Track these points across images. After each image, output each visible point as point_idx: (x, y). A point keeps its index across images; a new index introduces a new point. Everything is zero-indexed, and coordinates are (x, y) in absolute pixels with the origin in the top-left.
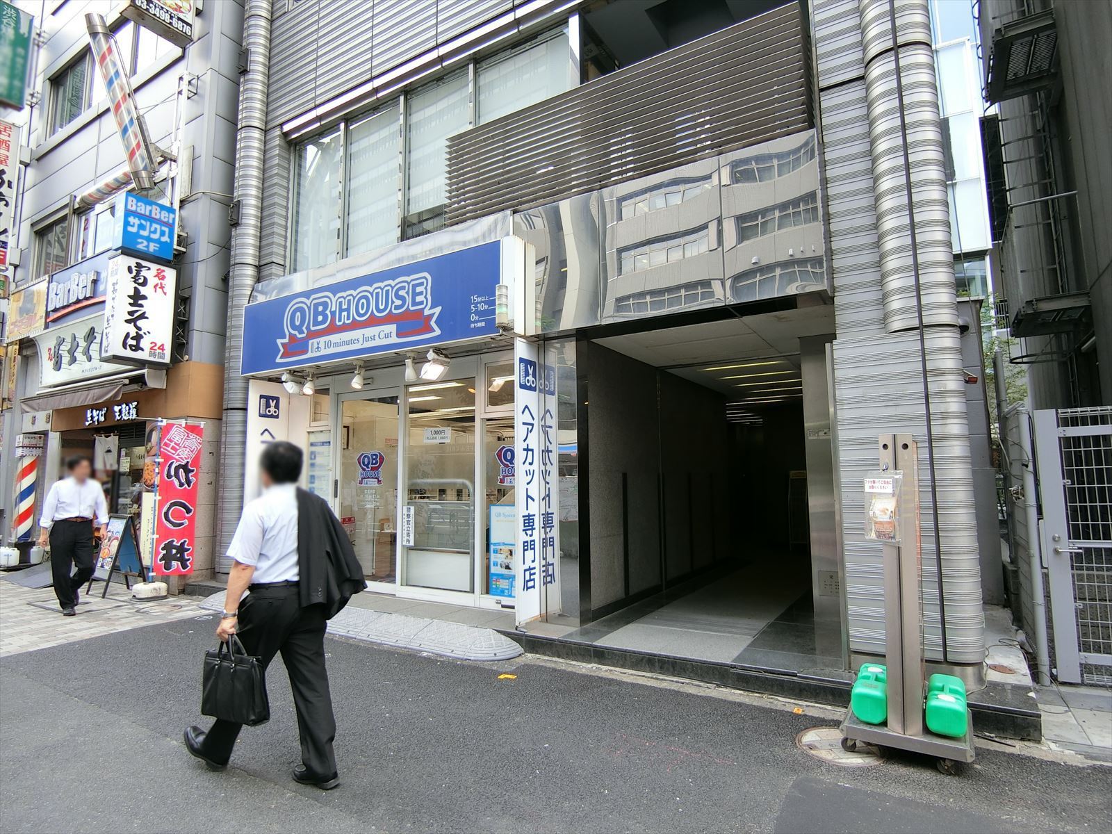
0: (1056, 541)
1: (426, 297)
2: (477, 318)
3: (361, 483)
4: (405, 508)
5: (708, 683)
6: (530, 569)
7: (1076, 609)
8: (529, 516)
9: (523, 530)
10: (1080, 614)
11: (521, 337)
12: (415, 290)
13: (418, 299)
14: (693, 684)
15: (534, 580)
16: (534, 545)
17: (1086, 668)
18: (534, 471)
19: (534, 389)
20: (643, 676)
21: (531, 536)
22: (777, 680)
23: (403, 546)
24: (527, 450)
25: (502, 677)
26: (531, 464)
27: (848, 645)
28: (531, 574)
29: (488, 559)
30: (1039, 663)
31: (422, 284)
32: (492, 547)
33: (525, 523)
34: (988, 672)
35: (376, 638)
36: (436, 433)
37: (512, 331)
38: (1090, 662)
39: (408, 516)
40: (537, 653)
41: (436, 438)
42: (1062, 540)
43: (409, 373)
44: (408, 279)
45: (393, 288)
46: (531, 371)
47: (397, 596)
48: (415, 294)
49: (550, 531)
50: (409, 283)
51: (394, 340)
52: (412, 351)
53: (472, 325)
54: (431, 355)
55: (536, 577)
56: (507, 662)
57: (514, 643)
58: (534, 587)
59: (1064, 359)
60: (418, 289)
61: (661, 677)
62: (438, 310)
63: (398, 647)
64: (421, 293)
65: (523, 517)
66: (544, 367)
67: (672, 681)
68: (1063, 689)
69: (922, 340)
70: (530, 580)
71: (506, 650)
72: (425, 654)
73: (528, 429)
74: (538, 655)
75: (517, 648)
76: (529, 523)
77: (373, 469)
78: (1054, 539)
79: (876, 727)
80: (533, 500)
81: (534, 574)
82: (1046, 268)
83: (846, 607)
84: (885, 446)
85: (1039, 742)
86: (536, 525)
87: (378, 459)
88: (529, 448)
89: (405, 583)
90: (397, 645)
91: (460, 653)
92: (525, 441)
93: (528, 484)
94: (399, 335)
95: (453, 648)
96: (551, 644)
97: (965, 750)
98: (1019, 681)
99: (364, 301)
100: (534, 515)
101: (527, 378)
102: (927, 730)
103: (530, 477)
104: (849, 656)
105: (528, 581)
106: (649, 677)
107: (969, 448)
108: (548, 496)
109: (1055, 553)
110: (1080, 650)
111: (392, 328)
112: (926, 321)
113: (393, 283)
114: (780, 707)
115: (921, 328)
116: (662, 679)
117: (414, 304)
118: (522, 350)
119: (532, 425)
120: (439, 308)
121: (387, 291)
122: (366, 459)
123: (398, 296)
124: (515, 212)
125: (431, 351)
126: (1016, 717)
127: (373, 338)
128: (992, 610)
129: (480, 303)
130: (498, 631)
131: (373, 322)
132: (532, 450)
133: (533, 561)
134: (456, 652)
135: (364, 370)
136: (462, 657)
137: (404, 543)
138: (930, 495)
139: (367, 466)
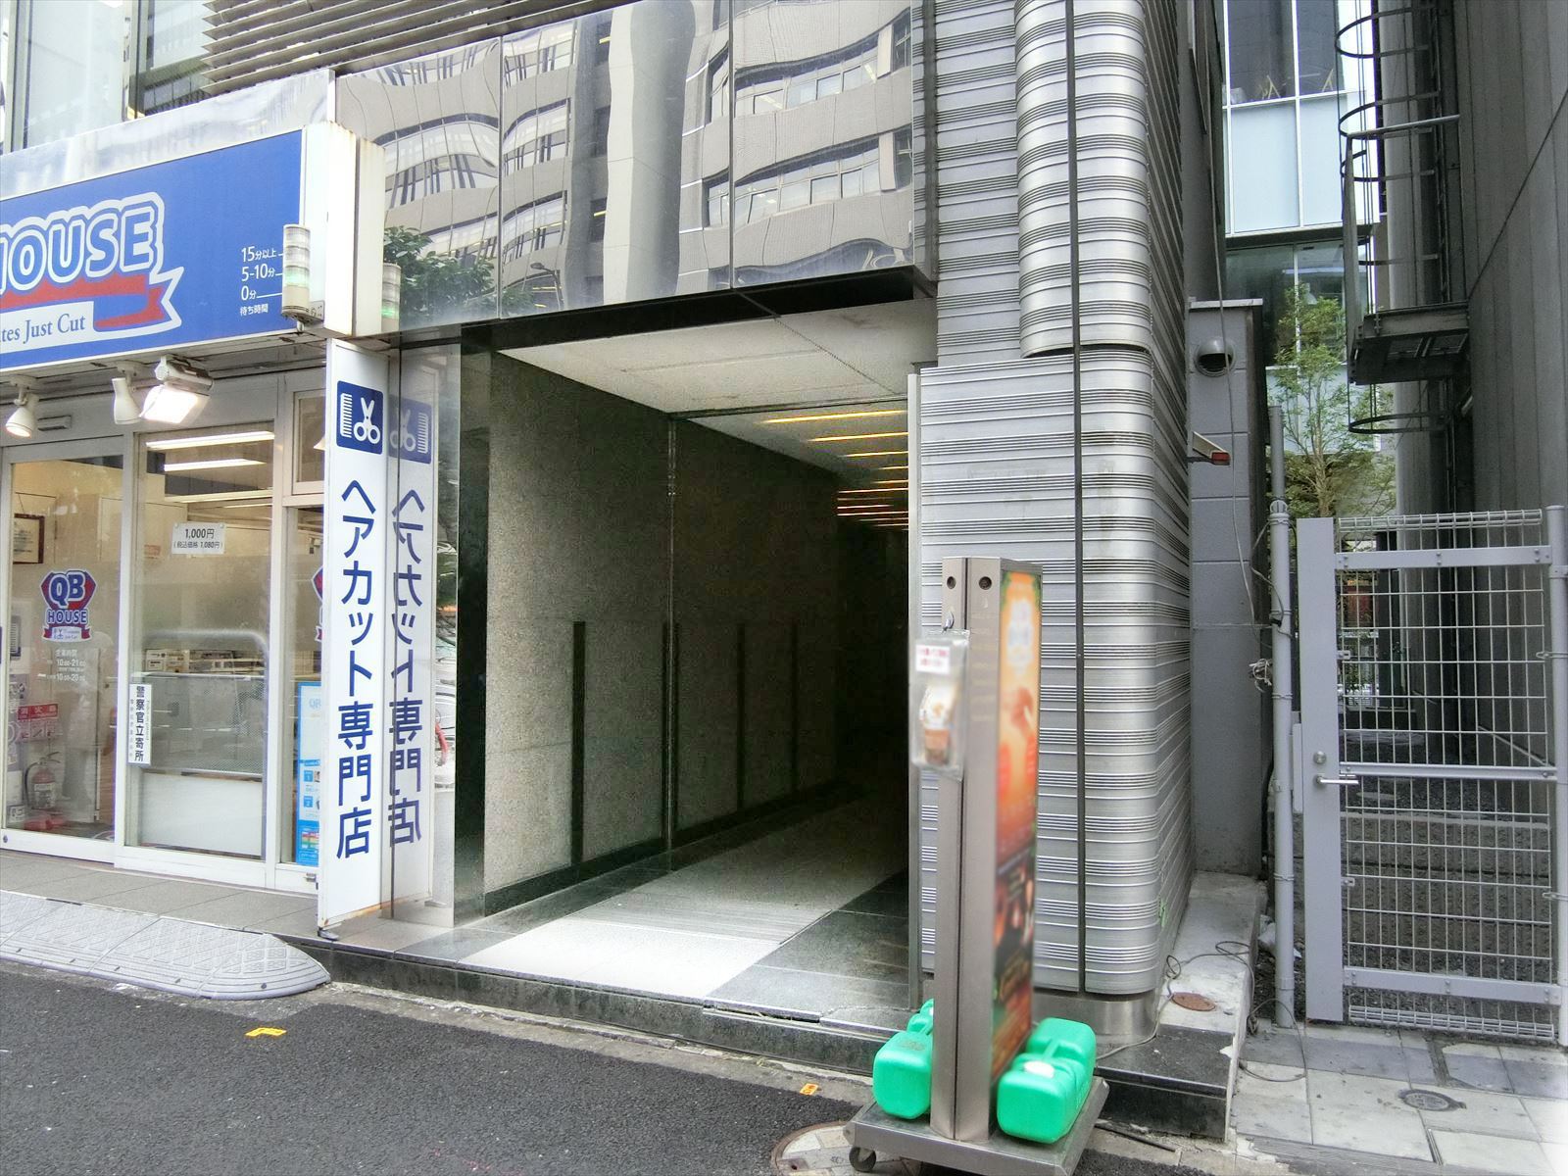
0: (1319, 763)
1: (152, 246)
2: (253, 294)
3: (48, 634)
4: (134, 688)
5: (662, 1036)
6: (356, 813)
7: (1344, 890)
8: (356, 706)
9: (341, 736)
10: (1350, 896)
11: (346, 339)
12: (132, 228)
13: (140, 248)
14: (633, 1040)
15: (366, 835)
16: (368, 765)
17: (1354, 996)
18: (371, 616)
19: (376, 449)
20: (545, 1024)
21: (360, 747)
22: (783, 1030)
23: (130, 766)
24: (355, 573)
25: (254, 1033)
26: (362, 602)
27: (919, 962)
28: (358, 825)
29: (296, 791)
30: (1277, 986)
31: (144, 218)
32: (302, 768)
33: (344, 722)
34: (1166, 1009)
35: (34, 954)
36: (197, 533)
37: (320, 326)
38: (1361, 983)
39: (140, 704)
40: (355, 980)
41: (196, 545)
42: (1328, 759)
43: (122, 406)
44: (119, 204)
45: (87, 223)
46: (368, 411)
47: (116, 866)
48: (133, 239)
49: (410, 738)
50: (120, 215)
51: (89, 335)
52: (127, 360)
53: (244, 311)
54: (163, 370)
55: (373, 830)
56: (287, 1001)
57: (312, 961)
58: (365, 849)
59: (1440, 428)
60: (140, 228)
61: (577, 1027)
62: (176, 274)
63: (74, 972)
64: (143, 237)
65: (341, 708)
66: (398, 403)
67: (597, 1033)
68: (1314, 1033)
69: (1077, 374)
70: (356, 836)
71: (288, 976)
72: (122, 987)
73: (357, 529)
74: (355, 986)
75: (317, 971)
76: (356, 721)
77: (74, 606)
78: (1315, 758)
79: (911, 1126)
80: (368, 675)
81: (368, 823)
82: (1421, 257)
83: (918, 889)
84: (951, 581)
85: (1219, 1139)
86: (375, 723)
87: (82, 586)
88: (360, 568)
89: (135, 840)
90: (71, 968)
91: (193, 984)
92: (348, 554)
93: (355, 642)
94: (99, 326)
95: (181, 975)
96: (381, 963)
97: (1053, 1168)
98: (1216, 1025)
99: (29, 248)
100: (370, 706)
101: (358, 425)
102: (995, 1129)
103: (359, 630)
104: (920, 982)
105: (350, 838)
106: (554, 1027)
107: (1151, 587)
108: (409, 665)
109: (1314, 785)
110: (1345, 963)
111: (85, 309)
112: (1087, 336)
113: (88, 212)
114: (778, 1081)
115: (1077, 351)
116: (579, 1031)
117: (130, 259)
118: (343, 365)
119: (370, 522)
120: (180, 270)
121: (77, 230)
122: (59, 585)
123: (99, 243)
124: (339, 73)
125: (163, 362)
126: (1185, 1095)
127: (46, 330)
128: (1234, 885)
129: (259, 262)
130: (285, 939)
131: (48, 294)
132: (368, 574)
133: (365, 798)
134: (186, 981)
135: (36, 398)
136: (194, 992)
137: (132, 760)
138: (1074, 676)
139: (61, 600)
